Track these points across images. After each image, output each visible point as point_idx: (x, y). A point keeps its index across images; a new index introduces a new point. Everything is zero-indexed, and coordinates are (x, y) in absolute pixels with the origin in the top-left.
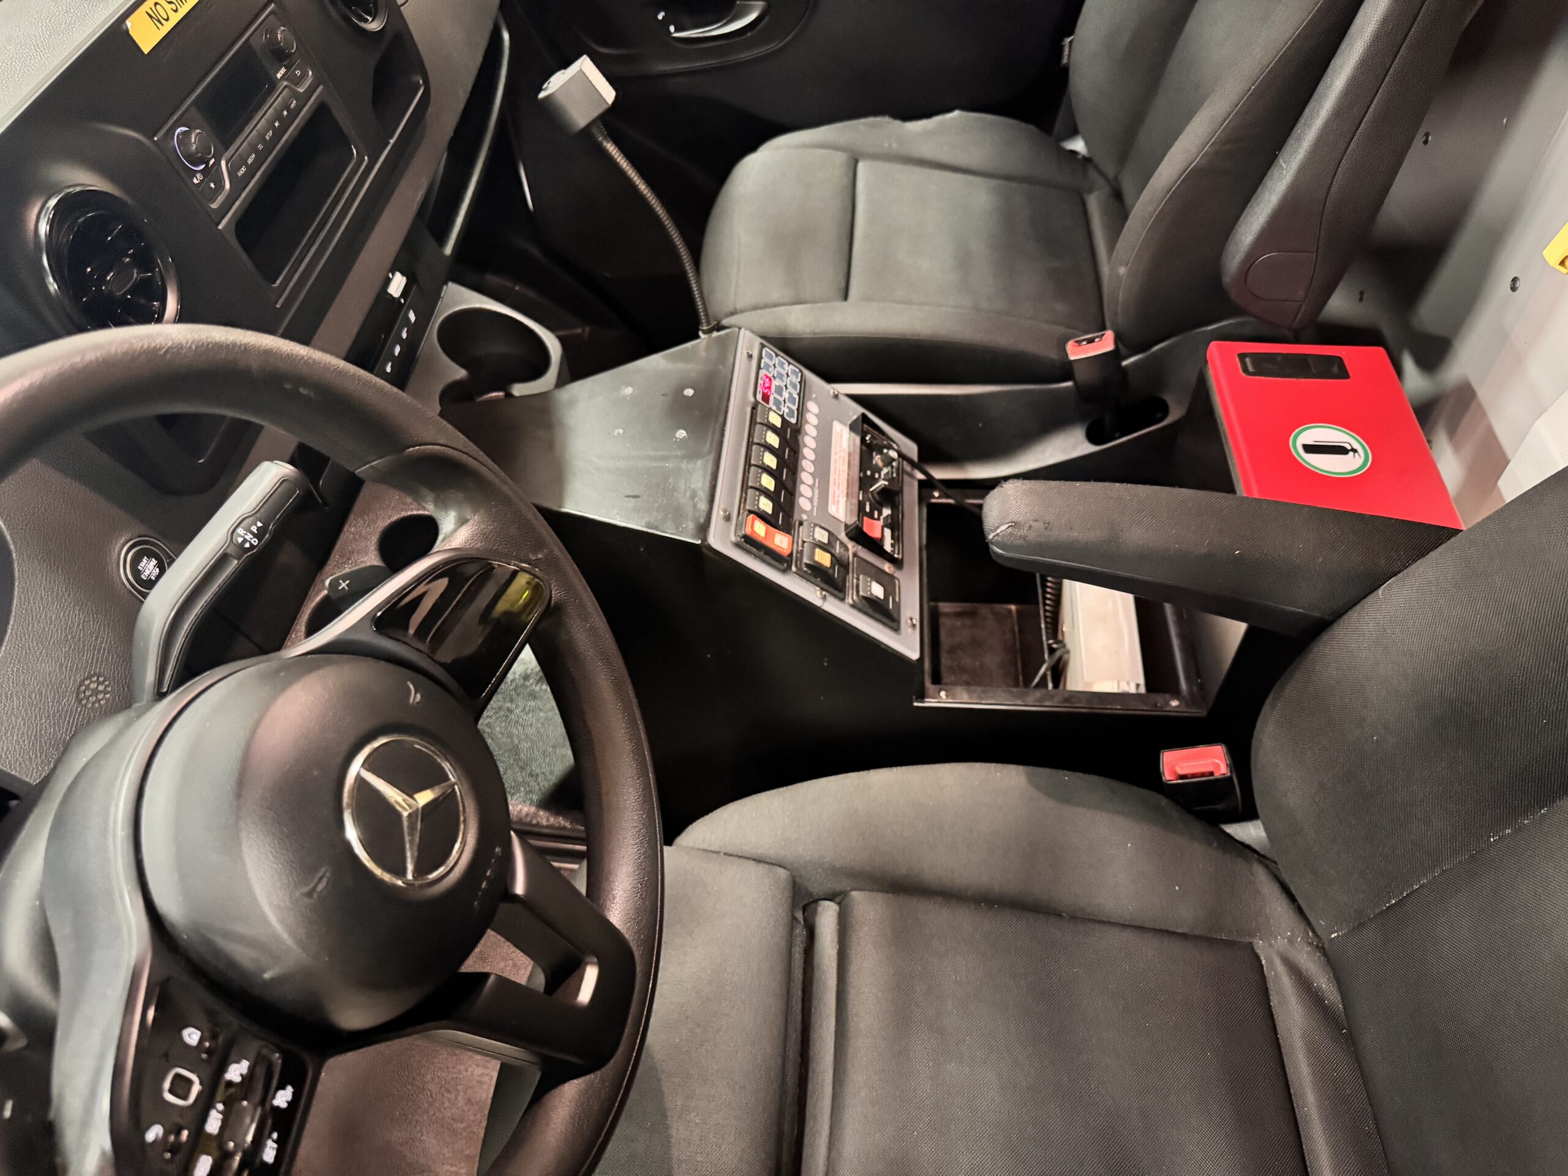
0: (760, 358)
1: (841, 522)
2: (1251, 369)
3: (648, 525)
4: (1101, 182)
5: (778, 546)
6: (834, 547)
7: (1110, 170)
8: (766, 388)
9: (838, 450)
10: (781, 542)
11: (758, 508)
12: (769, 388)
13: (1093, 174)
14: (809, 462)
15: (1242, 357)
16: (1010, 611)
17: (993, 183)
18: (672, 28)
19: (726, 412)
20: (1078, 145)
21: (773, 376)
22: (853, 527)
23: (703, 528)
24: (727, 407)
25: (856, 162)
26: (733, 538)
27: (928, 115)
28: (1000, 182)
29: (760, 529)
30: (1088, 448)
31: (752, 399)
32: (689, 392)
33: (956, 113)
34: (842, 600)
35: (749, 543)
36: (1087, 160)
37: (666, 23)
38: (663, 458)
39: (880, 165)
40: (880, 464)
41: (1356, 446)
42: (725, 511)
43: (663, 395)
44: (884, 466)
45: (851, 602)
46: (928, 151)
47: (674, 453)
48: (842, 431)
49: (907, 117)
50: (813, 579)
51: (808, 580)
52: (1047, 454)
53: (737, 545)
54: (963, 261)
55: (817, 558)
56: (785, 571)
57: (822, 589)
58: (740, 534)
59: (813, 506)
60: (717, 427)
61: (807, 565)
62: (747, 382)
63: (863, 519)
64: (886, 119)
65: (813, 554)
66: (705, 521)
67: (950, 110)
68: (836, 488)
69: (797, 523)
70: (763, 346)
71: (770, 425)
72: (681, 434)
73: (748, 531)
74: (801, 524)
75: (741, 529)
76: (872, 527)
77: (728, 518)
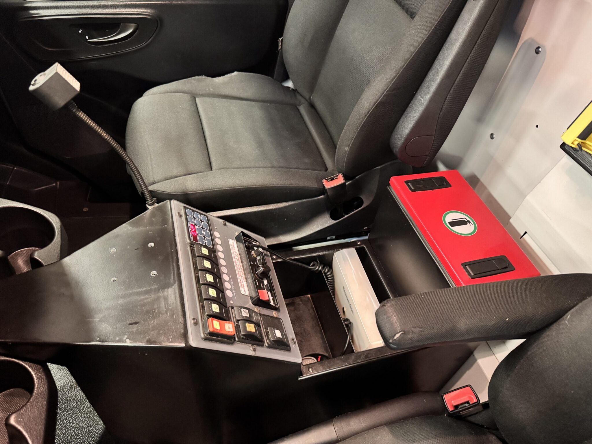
0: (186, 215)
1: (248, 296)
2: (413, 189)
3: (149, 341)
4: (303, 100)
5: (228, 331)
6: (252, 317)
7: (306, 95)
8: (193, 232)
9: (235, 255)
10: (229, 329)
11: (213, 312)
12: (195, 231)
13: (299, 97)
14: (224, 268)
15: (407, 182)
16: (308, 298)
17: (260, 104)
18: (87, 38)
19: (177, 253)
20: (289, 84)
21: (195, 224)
22: (256, 298)
23: (185, 336)
24: (176, 250)
25: (195, 98)
26: (202, 336)
27: (223, 75)
28: (262, 103)
29: (216, 325)
30: (331, 222)
31: (188, 241)
32: (152, 245)
33: (236, 73)
34: (262, 346)
35: (213, 336)
36: (294, 91)
37: (83, 35)
38: (147, 292)
39: (208, 99)
40: (255, 256)
41: (469, 219)
42: (194, 319)
43: (136, 249)
44: (257, 256)
45: (266, 344)
46: (227, 91)
47: (152, 287)
48: (233, 243)
49: (214, 76)
50: (247, 341)
51: (245, 343)
52: (315, 227)
53: (206, 339)
54: (260, 144)
55: (248, 330)
56: (232, 344)
57: (253, 345)
58: (207, 332)
59: (233, 293)
60: (174, 264)
61: (244, 335)
62: (183, 231)
63: (258, 291)
64: (204, 77)
65: (245, 327)
66: (184, 331)
67: (233, 72)
68: (240, 278)
69: (230, 309)
70: (185, 208)
71: (204, 256)
72: (154, 273)
73: (211, 329)
74: (232, 308)
75: (207, 330)
76: (263, 294)
77: (196, 324)
